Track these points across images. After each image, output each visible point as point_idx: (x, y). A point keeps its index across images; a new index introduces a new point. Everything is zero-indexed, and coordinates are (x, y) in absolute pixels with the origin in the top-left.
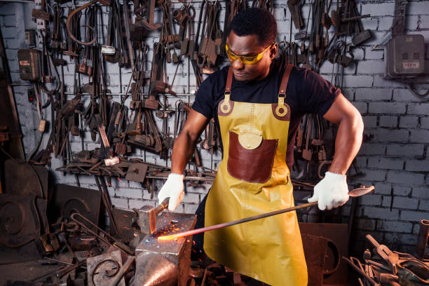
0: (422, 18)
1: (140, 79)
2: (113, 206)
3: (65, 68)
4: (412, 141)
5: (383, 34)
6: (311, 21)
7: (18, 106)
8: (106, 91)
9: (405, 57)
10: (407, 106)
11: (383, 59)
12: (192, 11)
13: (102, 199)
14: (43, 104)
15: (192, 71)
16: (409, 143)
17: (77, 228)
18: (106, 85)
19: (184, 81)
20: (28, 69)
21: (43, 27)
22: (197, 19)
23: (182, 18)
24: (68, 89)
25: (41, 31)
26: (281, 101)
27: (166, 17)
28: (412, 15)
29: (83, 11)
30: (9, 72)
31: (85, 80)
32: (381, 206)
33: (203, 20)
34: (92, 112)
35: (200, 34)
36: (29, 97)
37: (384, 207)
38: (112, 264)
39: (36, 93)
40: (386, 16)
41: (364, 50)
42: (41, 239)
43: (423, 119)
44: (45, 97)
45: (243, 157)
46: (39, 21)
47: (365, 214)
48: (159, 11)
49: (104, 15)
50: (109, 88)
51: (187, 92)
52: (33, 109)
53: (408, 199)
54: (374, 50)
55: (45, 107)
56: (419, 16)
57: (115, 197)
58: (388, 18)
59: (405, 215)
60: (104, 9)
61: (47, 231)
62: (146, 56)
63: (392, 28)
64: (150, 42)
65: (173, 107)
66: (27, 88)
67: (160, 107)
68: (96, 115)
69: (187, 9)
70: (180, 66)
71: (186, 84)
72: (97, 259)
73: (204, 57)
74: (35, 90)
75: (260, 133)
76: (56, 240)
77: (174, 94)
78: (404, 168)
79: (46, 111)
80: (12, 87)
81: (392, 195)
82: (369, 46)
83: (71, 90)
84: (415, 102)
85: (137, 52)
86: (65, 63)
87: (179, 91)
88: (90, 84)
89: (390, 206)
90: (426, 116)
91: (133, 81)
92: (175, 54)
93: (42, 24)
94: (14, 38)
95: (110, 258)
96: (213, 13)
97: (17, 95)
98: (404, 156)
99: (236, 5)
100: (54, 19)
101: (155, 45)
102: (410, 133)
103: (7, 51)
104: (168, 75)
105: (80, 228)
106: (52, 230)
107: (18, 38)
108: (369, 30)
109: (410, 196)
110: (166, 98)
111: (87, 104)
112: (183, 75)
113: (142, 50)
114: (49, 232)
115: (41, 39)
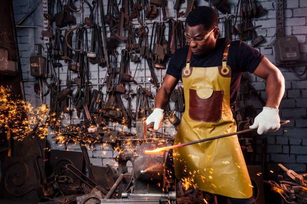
0: (294, 28)
1: (112, 73)
2: (91, 164)
3: (60, 69)
4: (298, 106)
5: (270, 38)
6: (224, 33)
7: (26, 96)
8: (89, 82)
9: (287, 50)
10: (291, 83)
11: (272, 54)
12: (146, 29)
13: (84, 158)
14: (44, 94)
15: (147, 67)
16: (296, 107)
17: (66, 179)
18: (88, 79)
19: (142, 74)
20: (36, 69)
21: (48, 42)
22: (150, 34)
23: (140, 33)
24: (62, 82)
25: (47, 44)
26: (224, 64)
27: (130, 33)
28: (287, 26)
29: (75, 32)
30: (22, 73)
31: (74, 76)
32: (283, 153)
33: (154, 34)
34: (80, 96)
35: (153, 43)
36: (35, 89)
37: (284, 154)
38: (95, 200)
39: (40, 85)
40: (271, 27)
41: (259, 49)
42: (41, 186)
43: (304, 92)
44: (46, 89)
45: (200, 105)
46: (45, 38)
47: (272, 159)
48: (125, 30)
49: (88, 34)
50: (90, 81)
51: (144, 81)
52: (36, 97)
53: (300, 147)
54: (266, 48)
55: (45, 95)
56: (292, 27)
57: (93, 157)
58: (273, 29)
59: (299, 159)
60: (88, 30)
61: (45, 181)
62: (116, 59)
63: (276, 34)
64: (119, 50)
65: (135, 92)
66: (33, 83)
67: (126, 91)
68: (82, 98)
69: (143, 28)
70: (139, 65)
71: (144, 76)
72: (84, 197)
73: (156, 56)
74: (40, 83)
75: (211, 87)
76: (52, 188)
77: (135, 83)
78: (295, 125)
79: (46, 98)
80: (23, 82)
81: (289, 145)
82: (263, 46)
83: (64, 83)
84: (297, 81)
85: (110, 56)
86: (61, 66)
87: (139, 81)
88: (78, 77)
89: (288, 152)
90: (305, 89)
91: (108, 75)
92: (136, 56)
93: (47, 40)
94: (26, 51)
95: (94, 196)
96: (160, 30)
97: (26, 89)
98: (294, 117)
99: (175, 24)
100: (55, 38)
101: (123, 51)
102: (296, 101)
103: (21, 59)
104: (131, 70)
105: (68, 180)
106: (48, 181)
107: (29, 51)
108: (262, 36)
109: (301, 145)
110: (130, 86)
111: (75, 92)
112: (141, 70)
113: (114, 55)
114: (46, 182)
115: (46, 50)
